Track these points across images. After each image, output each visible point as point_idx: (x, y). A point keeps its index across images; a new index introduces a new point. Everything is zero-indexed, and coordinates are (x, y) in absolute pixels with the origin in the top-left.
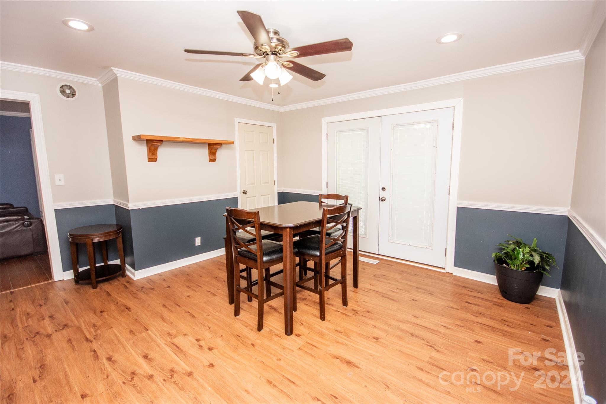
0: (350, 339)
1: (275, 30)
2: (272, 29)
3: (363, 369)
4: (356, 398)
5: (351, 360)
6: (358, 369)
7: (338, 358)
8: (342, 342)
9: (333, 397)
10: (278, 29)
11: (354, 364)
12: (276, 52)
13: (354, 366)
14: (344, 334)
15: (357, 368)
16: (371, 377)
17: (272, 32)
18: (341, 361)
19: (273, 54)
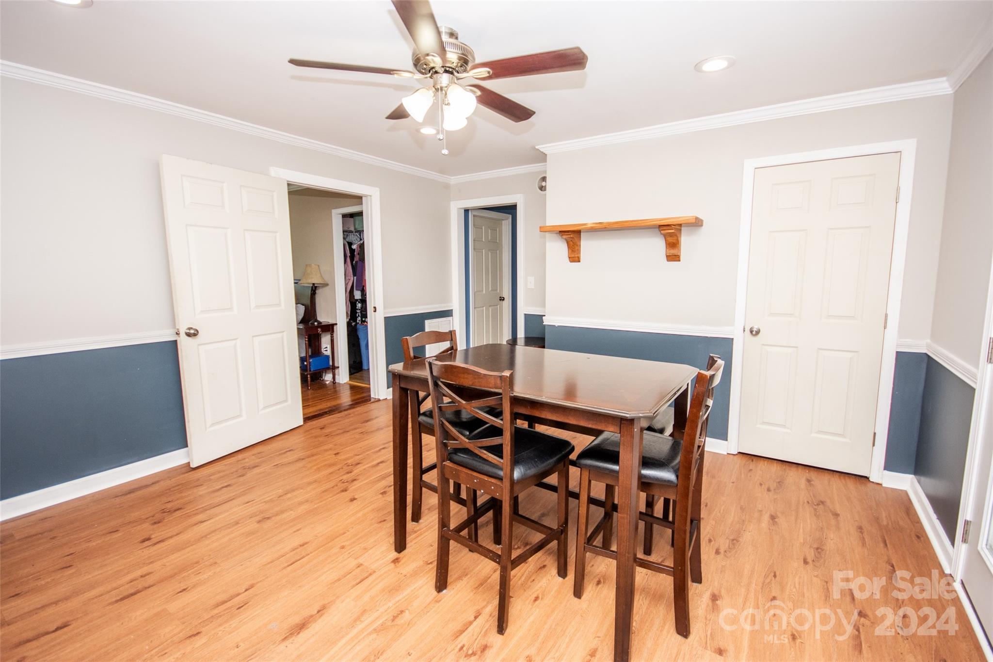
0: (370, 634)
1: (452, 29)
2: (445, 27)
3: (276, 646)
4: (224, 631)
5: (306, 631)
6: (280, 639)
7: (318, 612)
8: (362, 619)
9: (243, 604)
10: (455, 29)
11: (295, 634)
12: (451, 68)
13: (291, 634)
14: (389, 623)
15: (283, 638)
16: (252, 657)
17: (446, 32)
18: (312, 616)
19: (446, 71)
